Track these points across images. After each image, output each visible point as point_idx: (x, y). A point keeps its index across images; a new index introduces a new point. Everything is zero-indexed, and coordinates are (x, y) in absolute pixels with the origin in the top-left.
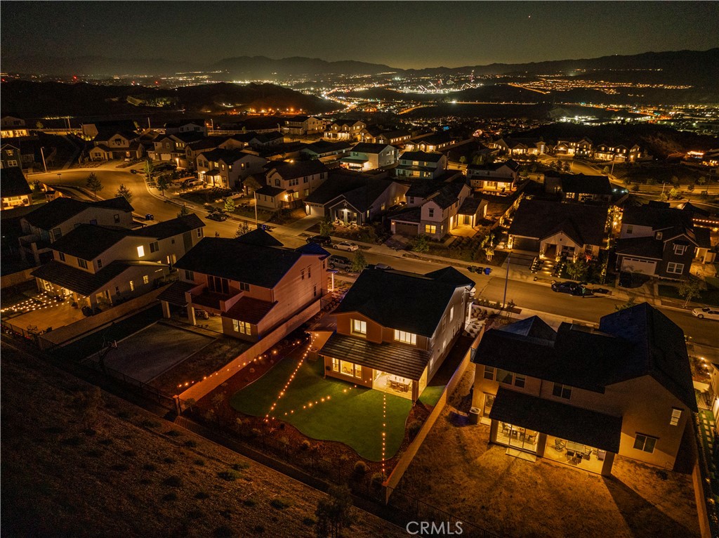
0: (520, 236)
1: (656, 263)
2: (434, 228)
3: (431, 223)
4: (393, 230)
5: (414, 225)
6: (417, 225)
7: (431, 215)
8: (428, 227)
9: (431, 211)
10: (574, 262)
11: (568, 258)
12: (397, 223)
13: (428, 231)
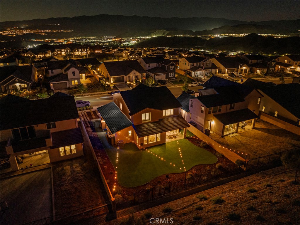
0: (116, 77)
1: (165, 74)
2: (76, 81)
3: (75, 79)
4: (52, 88)
5: (64, 83)
6: (66, 82)
7: (74, 75)
8: (73, 82)
9: (74, 73)
10: (141, 81)
11: (138, 80)
12: (53, 84)
13: (73, 84)
